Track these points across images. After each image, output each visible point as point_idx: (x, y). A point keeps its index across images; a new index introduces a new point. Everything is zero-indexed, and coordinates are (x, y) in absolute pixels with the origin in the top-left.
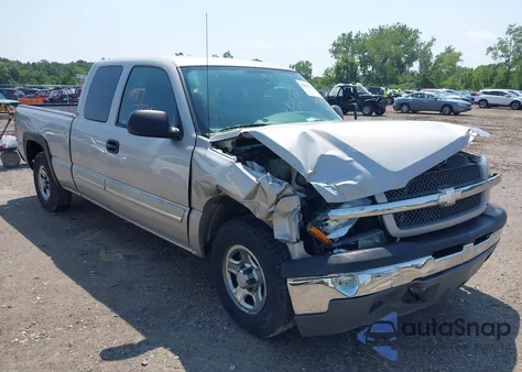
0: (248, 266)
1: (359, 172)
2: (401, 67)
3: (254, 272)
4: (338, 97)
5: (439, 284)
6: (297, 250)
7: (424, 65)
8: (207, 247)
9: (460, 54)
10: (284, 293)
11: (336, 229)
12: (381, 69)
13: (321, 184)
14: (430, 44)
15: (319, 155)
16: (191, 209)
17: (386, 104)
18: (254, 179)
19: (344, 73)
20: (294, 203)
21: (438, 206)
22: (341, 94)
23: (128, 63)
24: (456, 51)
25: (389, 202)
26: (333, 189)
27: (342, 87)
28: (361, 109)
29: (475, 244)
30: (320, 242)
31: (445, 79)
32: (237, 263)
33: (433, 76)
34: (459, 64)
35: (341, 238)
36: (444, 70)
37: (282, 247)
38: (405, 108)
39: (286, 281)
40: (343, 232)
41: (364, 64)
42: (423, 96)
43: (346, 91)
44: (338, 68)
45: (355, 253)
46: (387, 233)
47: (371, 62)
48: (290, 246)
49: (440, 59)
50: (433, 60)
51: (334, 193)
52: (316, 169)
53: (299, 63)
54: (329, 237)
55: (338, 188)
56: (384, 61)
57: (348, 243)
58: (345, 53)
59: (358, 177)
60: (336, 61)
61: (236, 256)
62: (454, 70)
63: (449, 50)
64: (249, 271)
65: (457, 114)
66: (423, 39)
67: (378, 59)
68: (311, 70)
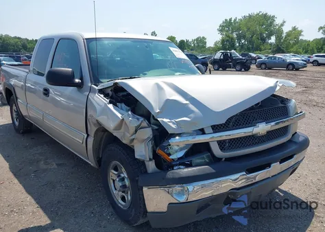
0: (122, 175)
1: (192, 112)
2: (263, 40)
3: (126, 180)
4: (220, 60)
5: (251, 192)
6: (151, 166)
7: (279, 38)
8: (99, 161)
9: (301, 31)
10: (141, 196)
11: (176, 152)
12: (250, 42)
13: (165, 120)
14: (282, 25)
15: (165, 99)
16: (88, 135)
17: (251, 63)
18: (120, 116)
19: (227, 44)
20: (148, 133)
21: (253, 136)
22: (222, 58)
23: (56, 37)
24: (299, 29)
25: (214, 132)
26: (174, 123)
27: (223, 53)
28: (234, 67)
29: (280, 163)
30: (165, 161)
31: (292, 47)
32: (116, 173)
33: (284, 46)
34: (301, 38)
35: (179, 159)
36: (291, 42)
37: (141, 164)
38: (263, 66)
39: (142, 188)
40: (181, 154)
41: (239, 38)
42: (275, 58)
43: (225, 55)
44: (223, 41)
45: (190, 169)
46: (213, 155)
47: (244, 37)
48: (146, 163)
49: (289, 34)
50: (284, 35)
51: (174, 126)
52: (162, 109)
53: (198, 38)
54: (171, 157)
55: (177, 123)
56: (252, 37)
57: (184, 162)
58: (227, 31)
59: (192, 115)
60: (221, 36)
61: (116, 169)
62: (297, 42)
63: (294, 29)
64: (123, 179)
65: (297, 70)
66: (278, 21)
67: (248, 35)
68: (206, 43)
